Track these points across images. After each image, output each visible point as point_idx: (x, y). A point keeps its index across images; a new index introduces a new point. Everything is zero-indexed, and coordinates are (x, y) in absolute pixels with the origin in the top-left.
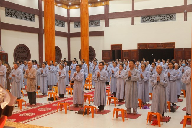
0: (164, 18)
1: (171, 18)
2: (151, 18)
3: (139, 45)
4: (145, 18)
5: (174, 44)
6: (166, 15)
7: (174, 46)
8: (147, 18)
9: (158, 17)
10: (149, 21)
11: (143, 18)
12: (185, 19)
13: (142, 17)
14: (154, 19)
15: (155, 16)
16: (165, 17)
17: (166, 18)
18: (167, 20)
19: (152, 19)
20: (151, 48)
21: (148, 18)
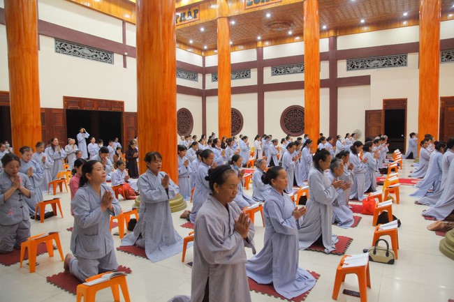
0: (96, 56)
1: (105, 58)
2: (73, 49)
3: (67, 100)
4: (61, 44)
5: (122, 104)
6: (99, 50)
7: (123, 108)
8: (66, 45)
9: (86, 51)
10: (69, 53)
11: (59, 43)
12: (125, 66)
13: (56, 39)
14: (80, 51)
15: (82, 46)
16: (97, 54)
17: (98, 56)
18: (100, 60)
19: (75, 51)
20: (88, 109)
21: (69, 46)
